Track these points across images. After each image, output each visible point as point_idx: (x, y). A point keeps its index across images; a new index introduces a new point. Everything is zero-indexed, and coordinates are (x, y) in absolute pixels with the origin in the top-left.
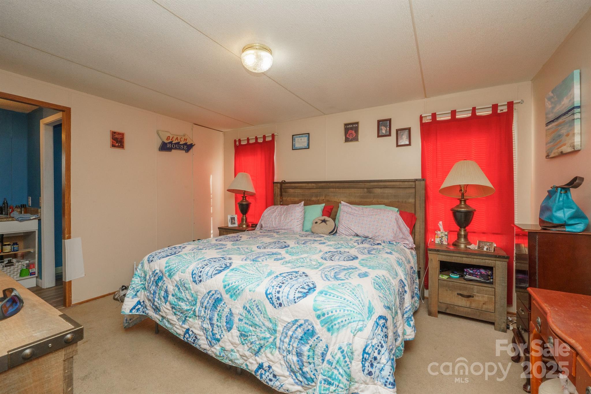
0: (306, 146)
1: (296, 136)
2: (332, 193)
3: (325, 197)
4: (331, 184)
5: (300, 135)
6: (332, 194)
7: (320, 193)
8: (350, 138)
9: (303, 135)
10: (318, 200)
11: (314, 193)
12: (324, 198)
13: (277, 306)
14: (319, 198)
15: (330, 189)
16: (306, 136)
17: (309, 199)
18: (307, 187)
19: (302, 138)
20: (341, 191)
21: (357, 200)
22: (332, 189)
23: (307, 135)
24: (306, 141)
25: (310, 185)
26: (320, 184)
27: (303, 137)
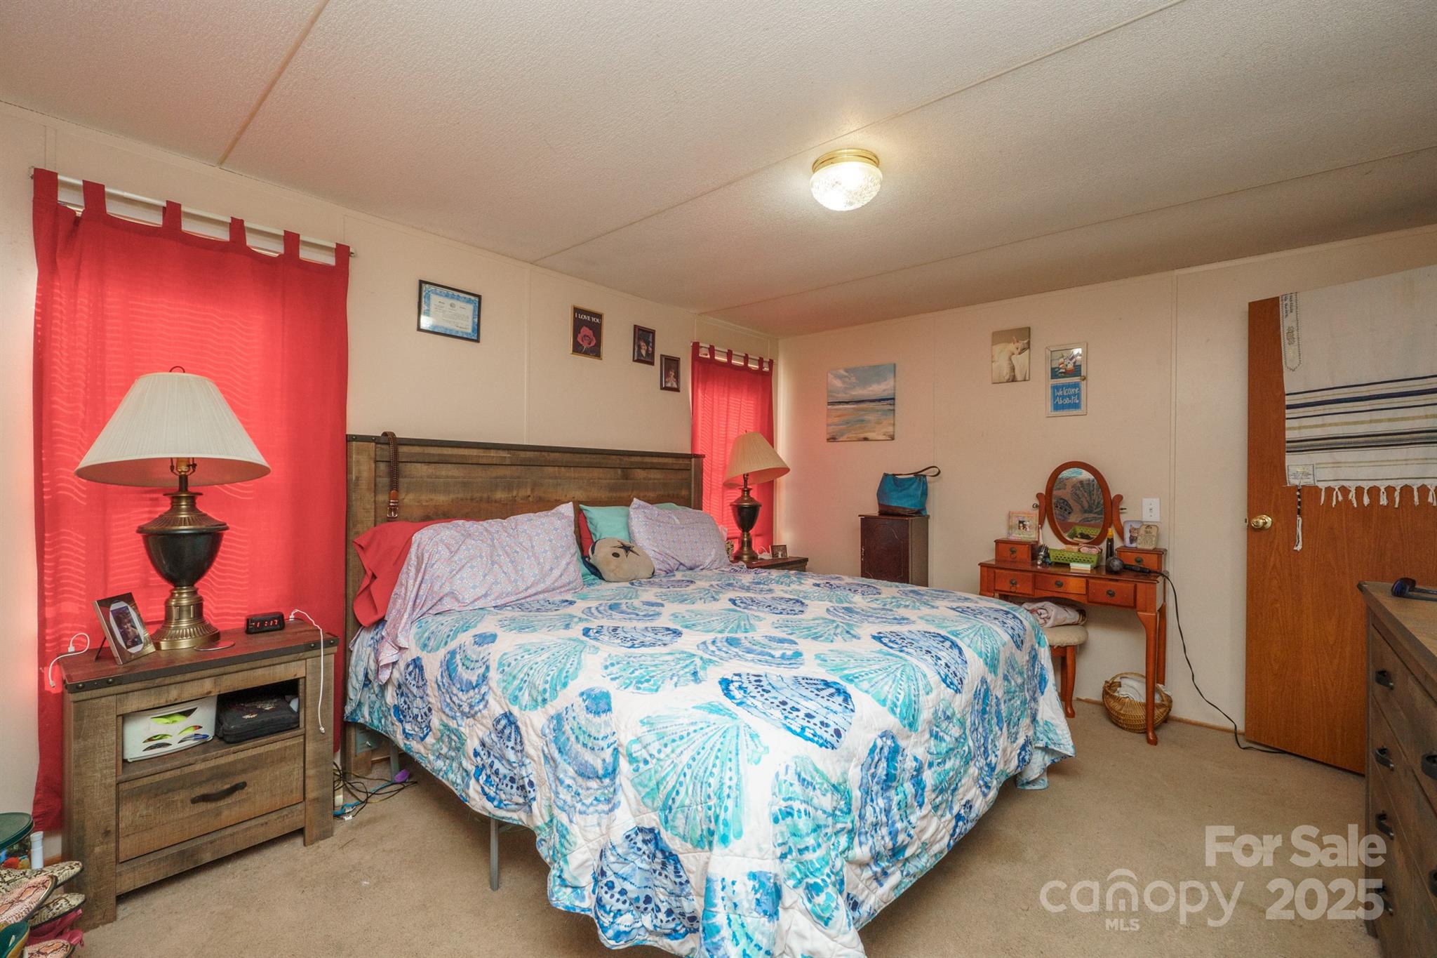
0: (470, 331)
1: (433, 288)
2: (551, 478)
3: (532, 490)
4: (553, 455)
5: (451, 292)
6: (551, 481)
7: (519, 477)
8: (585, 346)
9: (462, 295)
10: (514, 500)
11: (501, 478)
12: (529, 493)
13: (833, 740)
14: (515, 493)
15: (546, 468)
16: (469, 301)
17: (485, 495)
18: (481, 461)
19: (458, 304)
20: (572, 473)
21: (604, 495)
22: (551, 469)
23: (473, 298)
24: (471, 318)
25: (493, 453)
26: (523, 454)
27: (458, 298)
